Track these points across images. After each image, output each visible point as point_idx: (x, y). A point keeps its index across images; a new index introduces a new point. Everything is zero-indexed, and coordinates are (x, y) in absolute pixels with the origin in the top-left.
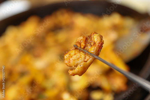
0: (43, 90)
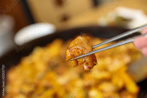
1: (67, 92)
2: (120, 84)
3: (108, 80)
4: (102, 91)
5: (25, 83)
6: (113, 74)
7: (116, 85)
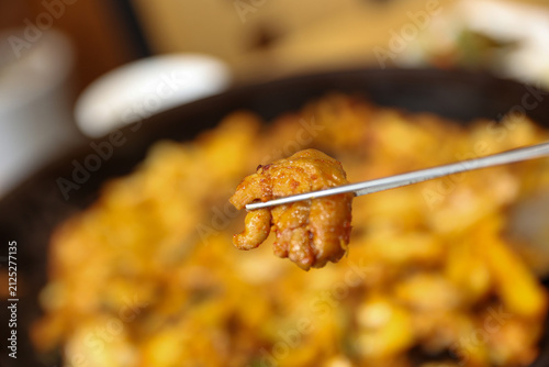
0: (267, 346)
1: (276, 309)
2: (478, 281)
3: (433, 267)
4: (410, 308)
5: (119, 275)
6: (449, 245)
7: (463, 286)
